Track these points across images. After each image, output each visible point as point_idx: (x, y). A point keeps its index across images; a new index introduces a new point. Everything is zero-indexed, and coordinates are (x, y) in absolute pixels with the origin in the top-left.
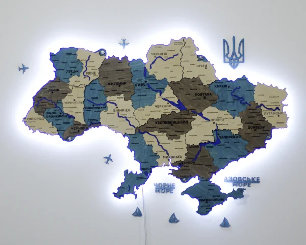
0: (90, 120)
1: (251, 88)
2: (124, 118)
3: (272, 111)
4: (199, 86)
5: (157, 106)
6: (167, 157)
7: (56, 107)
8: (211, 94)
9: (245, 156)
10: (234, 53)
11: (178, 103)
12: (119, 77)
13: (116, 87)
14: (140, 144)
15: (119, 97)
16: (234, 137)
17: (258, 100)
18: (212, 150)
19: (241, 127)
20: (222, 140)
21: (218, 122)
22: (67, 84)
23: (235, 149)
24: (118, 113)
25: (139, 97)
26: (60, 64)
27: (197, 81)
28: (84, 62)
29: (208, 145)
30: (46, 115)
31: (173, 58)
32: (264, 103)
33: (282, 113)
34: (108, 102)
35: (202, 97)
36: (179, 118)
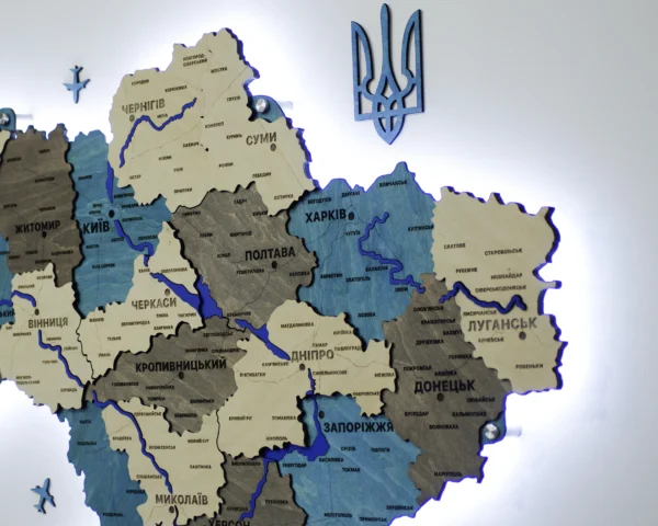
2: (53, 348)
3: (499, 316)
4: (255, 219)
5: (138, 305)
6: (167, 499)
8: (291, 251)
9: (410, 510)
11: (195, 292)
12: (40, 204)
14: (99, 445)
15: (41, 273)
16: (370, 427)
17: (446, 266)
18: (303, 478)
19: (389, 384)
20: (333, 439)
23: (375, 477)
24: (40, 332)
25: (96, 273)
29: (289, 458)
31: (179, 116)
32: (471, 282)
33: (532, 322)
34: (16, 292)
35: (266, 263)
36: (199, 350)
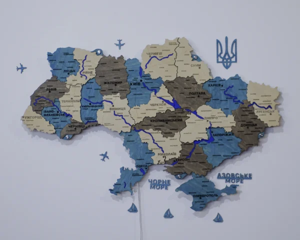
0: (87, 119)
1: (243, 87)
2: (120, 116)
3: (265, 110)
4: (193, 85)
5: (153, 105)
6: (162, 154)
7: (54, 105)
8: (204, 93)
10: (227, 53)
11: (172, 102)
12: (115, 76)
13: (113, 87)
14: (135, 141)
15: (115, 95)
16: (227, 135)
17: (250, 98)
18: (206, 147)
19: (234, 125)
20: (215, 137)
21: (212, 120)
22: (64, 83)
23: (228, 146)
24: (114, 112)
25: (135, 96)
26: (58, 64)
27: (191, 80)
28: (81, 62)
29: (201, 143)
30: (43, 114)
31: (167, 57)
32: (257, 102)
33: (273, 111)
34: (104, 100)
35: (196, 96)
36: (173, 117)
